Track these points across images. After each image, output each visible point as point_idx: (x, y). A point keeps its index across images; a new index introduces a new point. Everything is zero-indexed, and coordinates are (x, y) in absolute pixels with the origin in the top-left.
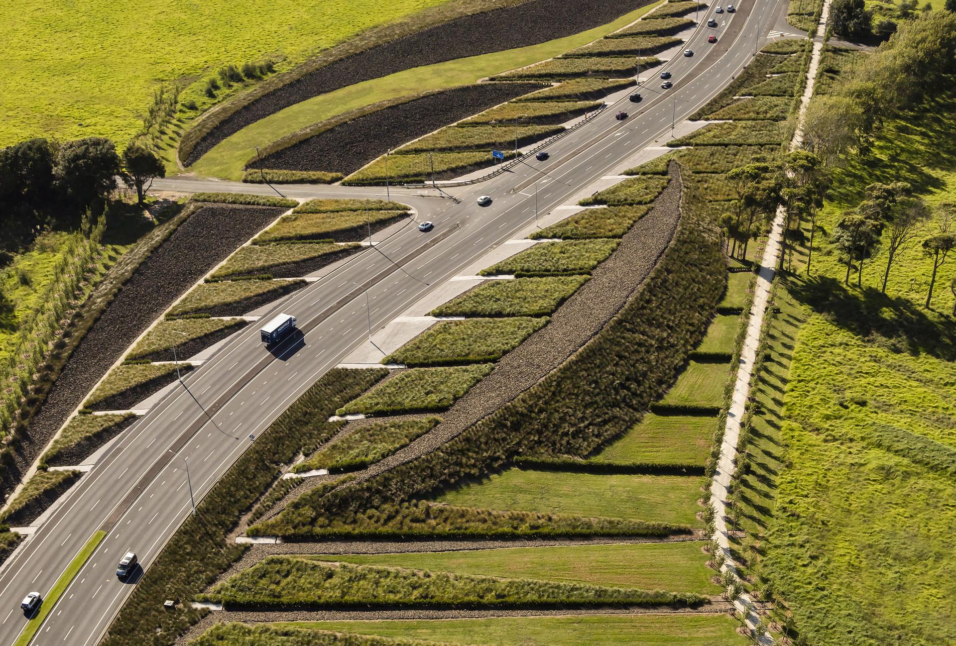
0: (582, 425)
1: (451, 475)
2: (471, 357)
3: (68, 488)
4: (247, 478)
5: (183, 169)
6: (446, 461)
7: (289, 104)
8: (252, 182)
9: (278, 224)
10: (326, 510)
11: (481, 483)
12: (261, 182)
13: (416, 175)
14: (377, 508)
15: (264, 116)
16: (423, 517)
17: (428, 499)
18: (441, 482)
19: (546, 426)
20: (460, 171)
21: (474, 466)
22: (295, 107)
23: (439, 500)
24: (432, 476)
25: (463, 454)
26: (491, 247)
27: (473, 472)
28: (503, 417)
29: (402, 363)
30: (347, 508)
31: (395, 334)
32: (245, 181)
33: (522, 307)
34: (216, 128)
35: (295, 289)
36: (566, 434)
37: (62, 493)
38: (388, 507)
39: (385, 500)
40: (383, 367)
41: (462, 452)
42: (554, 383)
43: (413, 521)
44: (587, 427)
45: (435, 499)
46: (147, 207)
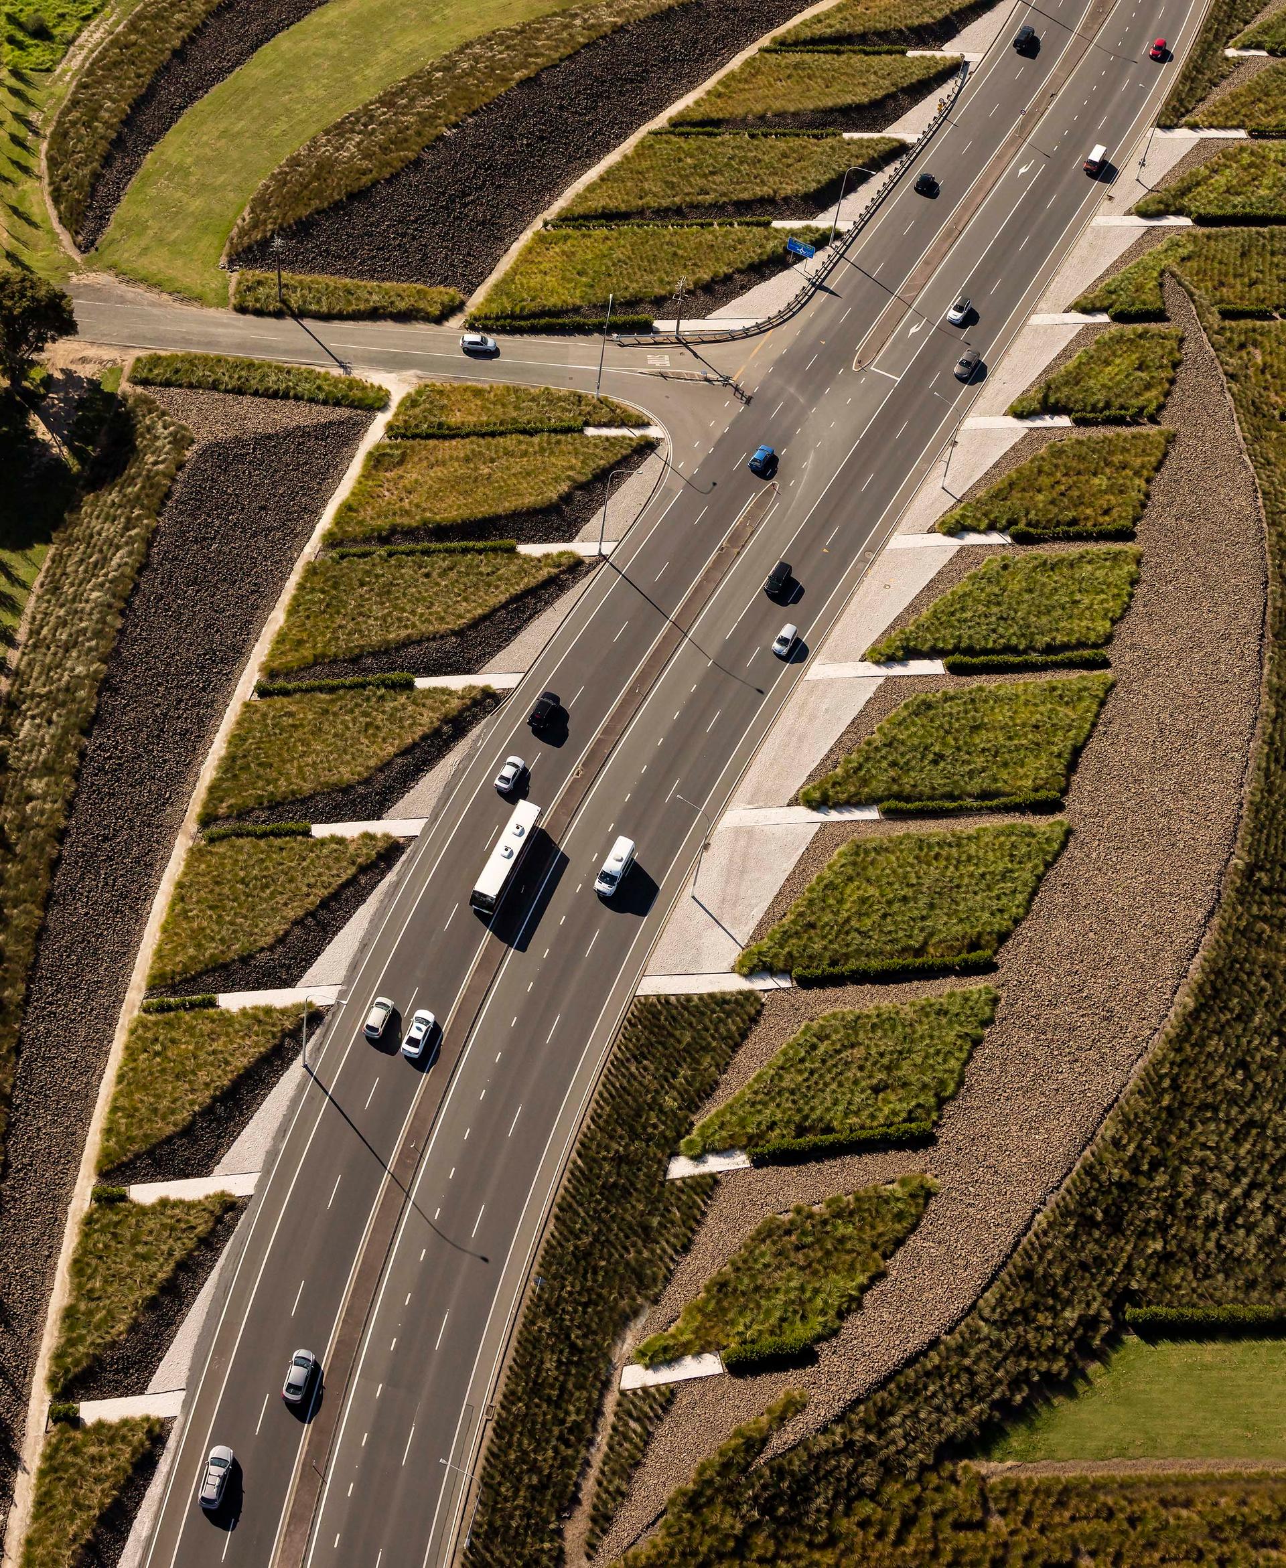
0: (1237, 1191)
1: (1015, 1383)
2: (934, 955)
3: (148, 1480)
4: (549, 1400)
5: (78, 257)
6: (997, 1345)
7: (268, 34)
8: (259, 313)
9: (366, 476)
10: (762, 1514)
11: (1072, 1394)
12: (278, 314)
13: (632, 303)
14: (874, 1496)
15: (220, 75)
16: (978, 1515)
17: (971, 1457)
18: (995, 1405)
19: (1170, 1208)
20: (721, 289)
21: (1054, 1351)
22: (284, 43)
23: (997, 1454)
24: (974, 1393)
25: (1028, 1320)
26: (864, 560)
27: (1055, 1368)
28: (1086, 1201)
29: (785, 972)
30: (808, 1500)
31: (738, 871)
32: (242, 310)
33: (995, 780)
34: (127, 122)
35: (476, 719)
36: (1211, 1224)
37: (138, 1504)
38: (898, 1494)
39: (889, 1470)
40: (743, 984)
41: (1025, 1314)
42: (1166, 1083)
43: (958, 1526)
44: (1247, 1195)
45: (987, 1455)
46: (33, 401)
